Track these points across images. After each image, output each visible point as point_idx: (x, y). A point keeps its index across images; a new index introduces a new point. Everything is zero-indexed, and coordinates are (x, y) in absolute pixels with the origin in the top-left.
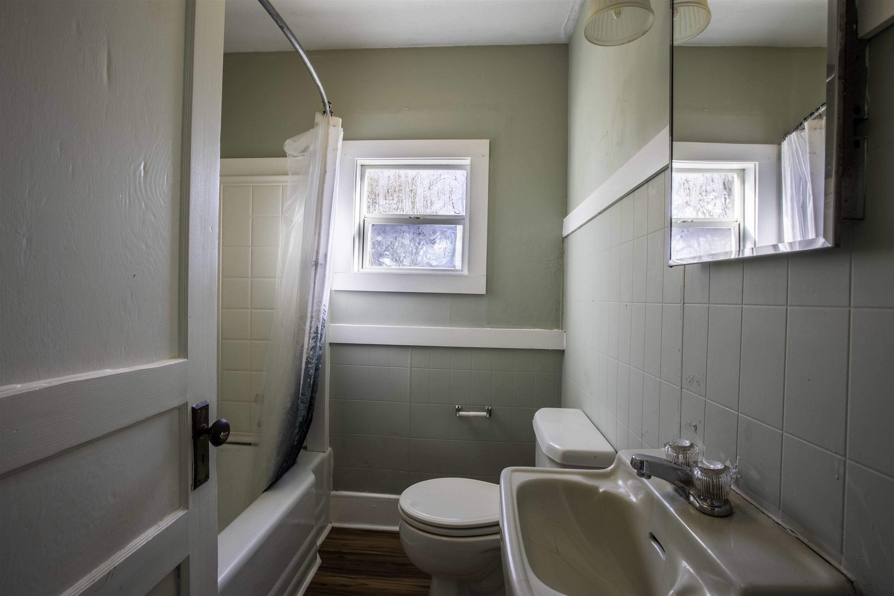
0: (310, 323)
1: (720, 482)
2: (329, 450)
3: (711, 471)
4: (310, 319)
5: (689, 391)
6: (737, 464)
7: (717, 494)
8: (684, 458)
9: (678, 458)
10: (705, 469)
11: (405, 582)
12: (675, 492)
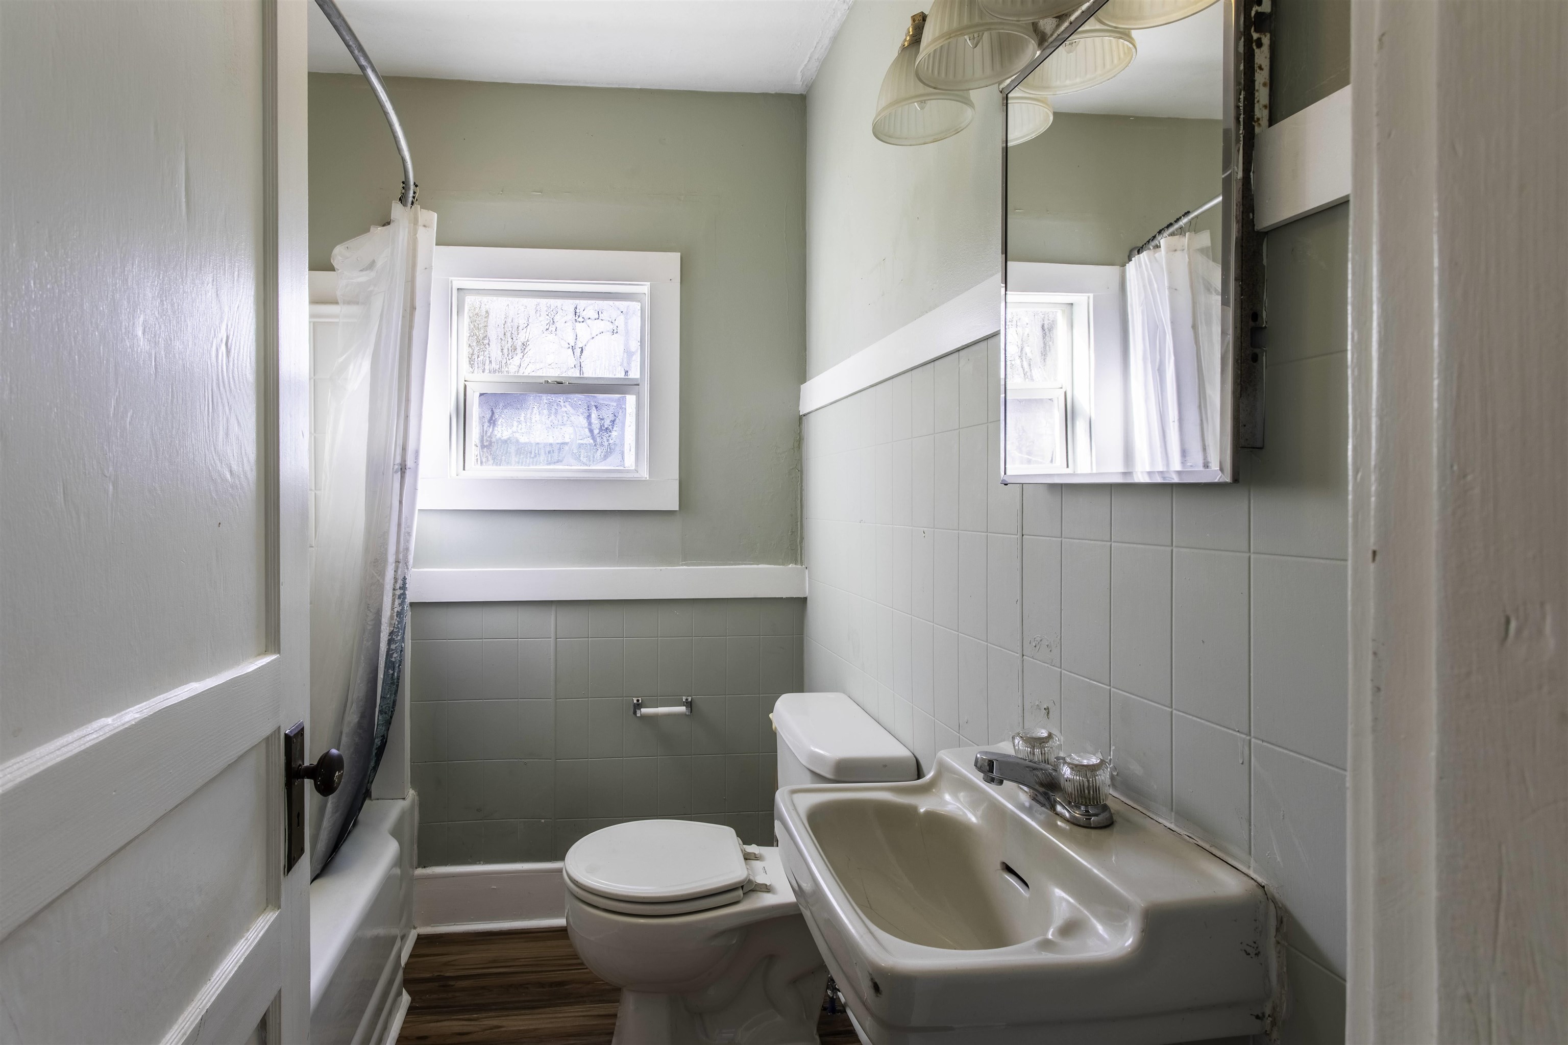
0: (395, 571)
1: (1097, 781)
2: (411, 795)
3: (1084, 767)
4: (394, 565)
5: (1035, 659)
6: (1111, 758)
7: (1093, 798)
8: (1041, 753)
9: (1034, 754)
10: (1076, 766)
11: (566, 1012)
12: (1033, 801)
